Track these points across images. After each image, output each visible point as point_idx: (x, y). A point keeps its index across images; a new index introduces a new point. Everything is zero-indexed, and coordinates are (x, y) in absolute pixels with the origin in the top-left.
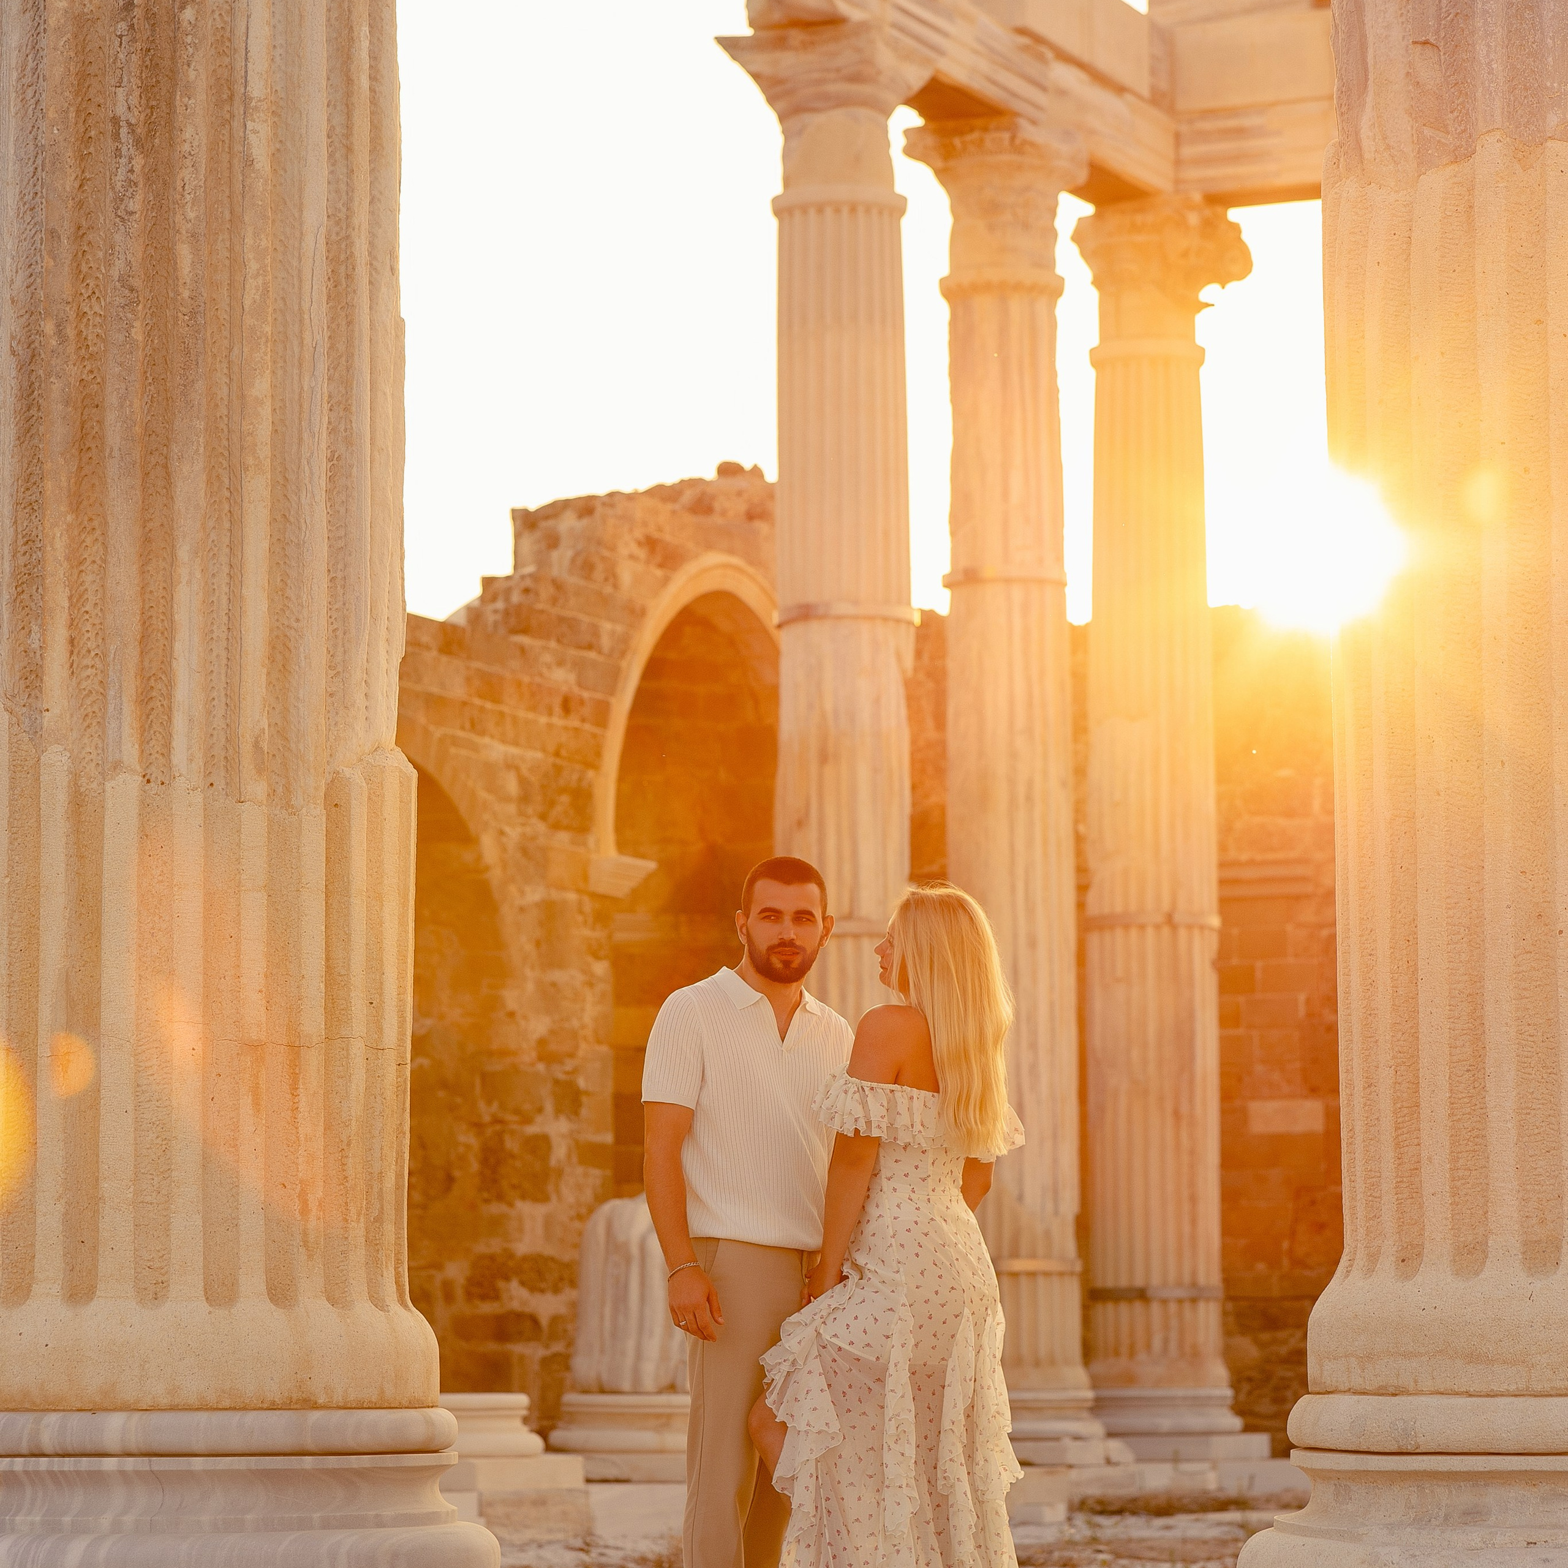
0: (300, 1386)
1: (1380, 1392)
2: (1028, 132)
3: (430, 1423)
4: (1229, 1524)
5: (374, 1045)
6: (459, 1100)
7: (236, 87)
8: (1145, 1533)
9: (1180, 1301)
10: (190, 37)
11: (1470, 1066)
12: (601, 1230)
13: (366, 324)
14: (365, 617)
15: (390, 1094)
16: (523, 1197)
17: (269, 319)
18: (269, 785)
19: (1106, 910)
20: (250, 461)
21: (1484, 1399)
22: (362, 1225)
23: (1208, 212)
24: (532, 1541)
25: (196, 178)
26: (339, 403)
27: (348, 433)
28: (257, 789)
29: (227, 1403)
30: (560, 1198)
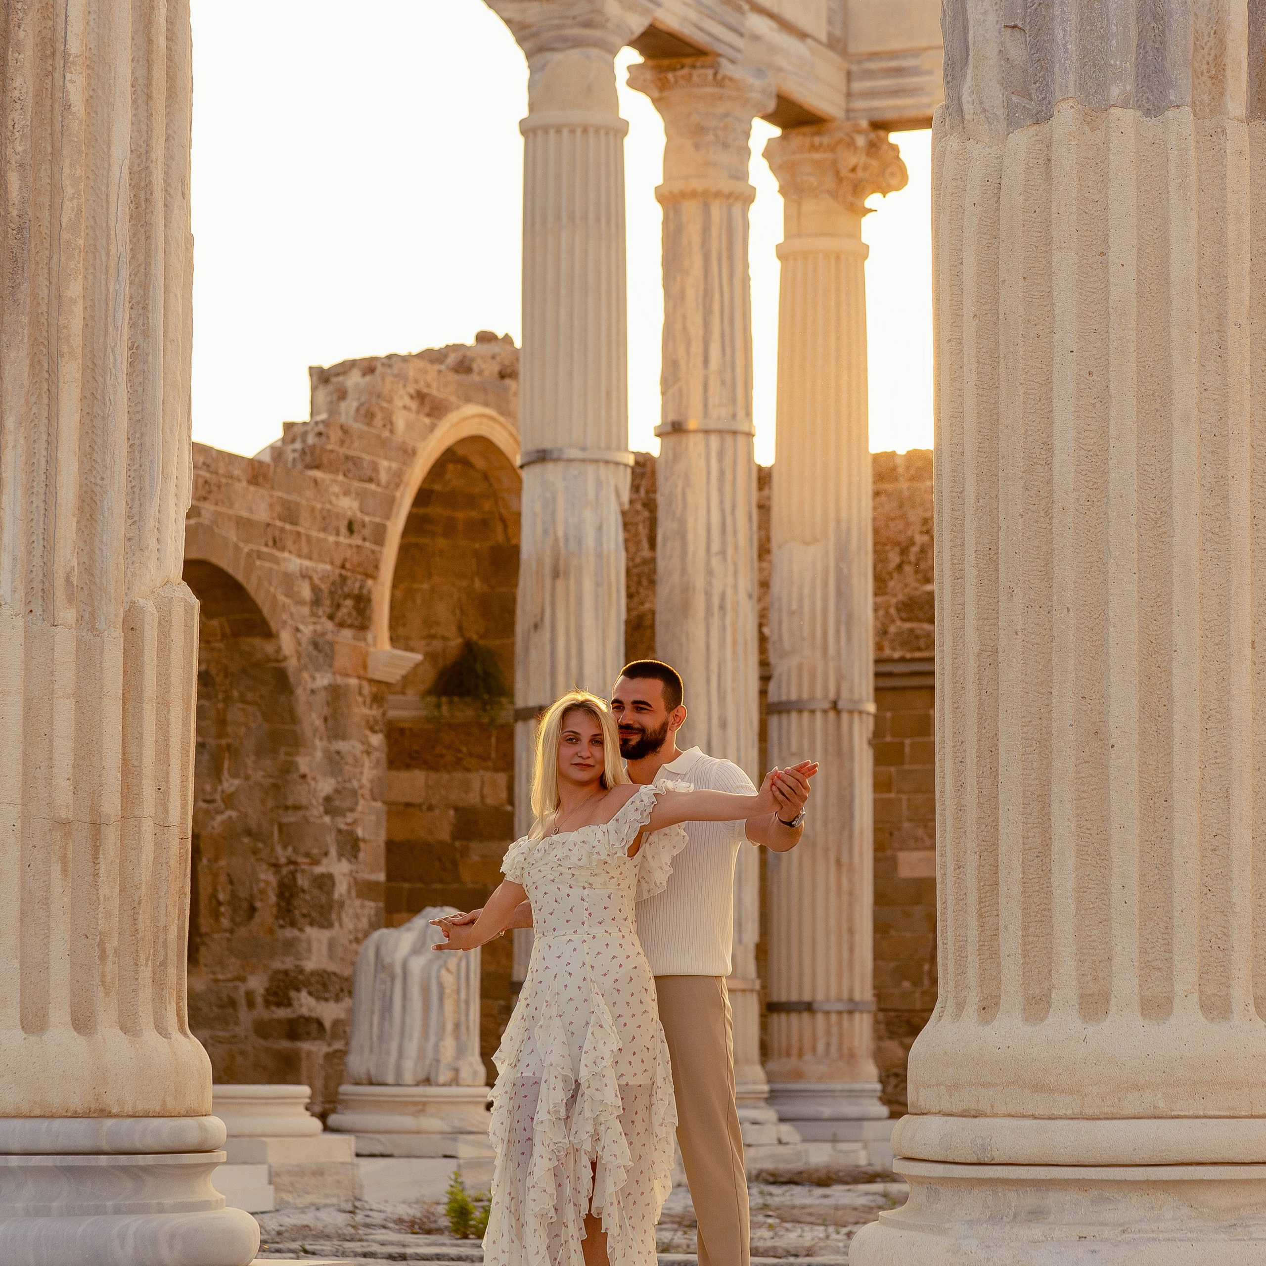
0: (98, 1099)
1: (964, 1114)
2: (727, 69)
3: (203, 1128)
4: (874, 1194)
5: (161, 823)
6: (260, 845)
7: (57, 45)
8: (807, 1201)
9: (840, 1013)
10: (20, 4)
11: (1039, 852)
12: (371, 954)
13: (161, 239)
14: (158, 477)
15: (173, 862)
16: (311, 924)
17: (82, 234)
18: (78, 612)
19: (784, 698)
20: (65, 349)
21: (1046, 1121)
22: (150, 968)
23: (872, 136)
24: (313, 1204)
25: (24, 119)
26: (138, 303)
27: (145, 327)
28: (68, 615)
29: (37, 1112)
30: (341, 925)
